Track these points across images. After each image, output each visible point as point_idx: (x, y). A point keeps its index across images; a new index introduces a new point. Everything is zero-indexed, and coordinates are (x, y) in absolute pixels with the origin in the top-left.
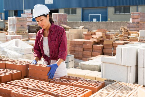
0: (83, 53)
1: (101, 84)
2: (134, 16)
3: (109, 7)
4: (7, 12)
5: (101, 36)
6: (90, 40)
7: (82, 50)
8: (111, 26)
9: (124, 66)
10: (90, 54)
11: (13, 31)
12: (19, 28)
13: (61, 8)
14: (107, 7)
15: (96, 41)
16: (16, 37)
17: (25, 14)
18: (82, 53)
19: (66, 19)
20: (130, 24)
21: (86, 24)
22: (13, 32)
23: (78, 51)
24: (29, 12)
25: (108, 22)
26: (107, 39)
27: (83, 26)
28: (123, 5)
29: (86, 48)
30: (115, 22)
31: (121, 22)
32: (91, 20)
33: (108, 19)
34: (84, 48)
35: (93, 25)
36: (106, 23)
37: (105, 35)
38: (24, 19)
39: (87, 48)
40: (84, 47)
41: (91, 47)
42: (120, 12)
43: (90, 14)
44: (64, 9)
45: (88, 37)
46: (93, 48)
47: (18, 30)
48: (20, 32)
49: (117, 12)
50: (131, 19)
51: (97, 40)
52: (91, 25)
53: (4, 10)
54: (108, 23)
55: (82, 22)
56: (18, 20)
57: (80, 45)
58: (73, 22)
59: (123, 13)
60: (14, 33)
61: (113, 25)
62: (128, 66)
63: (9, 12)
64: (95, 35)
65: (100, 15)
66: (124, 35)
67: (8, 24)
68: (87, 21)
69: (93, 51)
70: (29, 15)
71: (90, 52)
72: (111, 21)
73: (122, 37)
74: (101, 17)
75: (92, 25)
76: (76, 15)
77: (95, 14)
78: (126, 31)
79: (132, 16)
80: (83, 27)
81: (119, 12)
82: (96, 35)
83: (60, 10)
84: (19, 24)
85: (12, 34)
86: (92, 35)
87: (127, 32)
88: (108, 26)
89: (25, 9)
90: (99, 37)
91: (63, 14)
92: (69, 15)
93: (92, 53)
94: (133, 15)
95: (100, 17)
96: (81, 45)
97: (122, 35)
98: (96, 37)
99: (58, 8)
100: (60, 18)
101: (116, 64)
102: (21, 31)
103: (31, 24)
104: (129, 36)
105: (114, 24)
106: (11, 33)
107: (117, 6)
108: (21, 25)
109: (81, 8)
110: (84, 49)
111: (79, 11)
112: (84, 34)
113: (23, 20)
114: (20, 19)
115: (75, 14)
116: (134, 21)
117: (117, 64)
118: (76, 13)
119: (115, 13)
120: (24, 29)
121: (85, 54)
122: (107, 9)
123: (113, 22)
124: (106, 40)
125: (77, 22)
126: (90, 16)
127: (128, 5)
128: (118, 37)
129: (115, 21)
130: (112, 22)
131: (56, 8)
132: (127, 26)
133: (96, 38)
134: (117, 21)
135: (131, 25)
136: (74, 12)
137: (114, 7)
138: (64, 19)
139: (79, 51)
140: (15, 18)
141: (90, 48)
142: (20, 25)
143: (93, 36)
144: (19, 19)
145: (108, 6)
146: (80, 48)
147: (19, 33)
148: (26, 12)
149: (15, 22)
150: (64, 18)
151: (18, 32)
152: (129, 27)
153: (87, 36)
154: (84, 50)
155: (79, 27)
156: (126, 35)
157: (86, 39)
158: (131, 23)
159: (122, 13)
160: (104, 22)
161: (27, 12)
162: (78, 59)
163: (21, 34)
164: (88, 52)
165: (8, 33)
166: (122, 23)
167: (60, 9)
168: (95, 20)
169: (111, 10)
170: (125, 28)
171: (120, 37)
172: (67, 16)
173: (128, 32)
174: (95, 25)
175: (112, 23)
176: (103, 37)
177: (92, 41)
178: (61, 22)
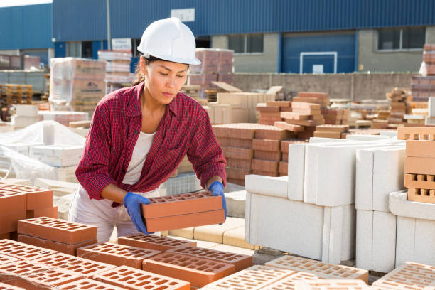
0: (253, 165)
1: (232, 263)
2: (433, 57)
3: (361, 29)
4: (61, 46)
5: (308, 113)
6: (273, 125)
7: (248, 157)
8: (365, 86)
9: (311, 204)
10: (274, 170)
11: (65, 98)
12: (83, 91)
13: (219, 34)
14: (354, 30)
15: (292, 130)
16: (70, 118)
17: (112, 50)
18: (248, 165)
19: (229, 65)
20: (421, 81)
21: (289, 80)
22: (64, 104)
23: (237, 159)
24: (125, 46)
25: (355, 75)
26: (326, 123)
27: (279, 85)
28: (404, 26)
29: (261, 151)
30: (378, 76)
31: (394, 75)
32: (308, 69)
33: (358, 67)
34: (254, 151)
35: (310, 84)
36: (350, 79)
37: (320, 112)
38: (97, 66)
39: (265, 151)
40: (254, 147)
41: (276, 149)
42: (396, 46)
43: (304, 51)
44: (227, 35)
45: (269, 117)
46: (283, 150)
47: (78, 98)
48: (86, 102)
49: (385, 44)
50: (423, 64)
51: (293, 126)
52: (304, 83)
53: (54, 40)
54: (355, 78)
55: (276, 73)
56: (79, 67)
57: (244, 140)
58: (250, 74)
59: (404, 47)
60: (68, 104)
61: (371, 83)
62: (323, 207)
63: (67, 45)
64: (291, 110)
65: (333, 55)
66: (392, 114)
67: (51, 79)
68: (293, 72)
69: (281, 160)
70: (119, 54)
71: (274, 164)
72: (365, 73)
73: (385, 119)
74: (338, 59)
75: (307, 83)
76: (264, 53)
77: (319, 51)
78: (400, 101)
79: (428, 57)
80: (278, 88)
81: (390, 44)
82: (293, 110)
83: (215, 40)
84: (83, 80)
85: (62, 110)
86: (281, 109)
87: (403, 104)
88: (355, 86)
89: (113, 36)
90: (301, 116)
91: (219, 53)
92: (242, 54)
93: (278, 165)
94: (429, 53)
95: (333, 59)
96: (246, 139)
97: (388, 114)
98: (291, 118)
99: (208, 34)
100: (212, 63)
101: (287, 199)
102: (88, 99)
103: (125, 81)
104: (406, 117)
105: (374, 81)
106: (59, 105)
107: (387, 26)
108: (88, 82)
109: (277, 33)
110: (256, 154)
111: (272, 43)
112: (259, 109)
113: (95, 68)
114: (86, 66)
115: (258, 51)
116: (431, 73)
117: (290, 198)
118: (261, 50)
119: (380, 47)
120: (97, 95)
121: (256, 169)
122: (354, 37)
123: (371, 75)
124: (322, 126)
125: (263, 74)
126: (304, 56)
127: (419, 23)
128: (375, 118)
129: (376, 72)
130: (367, 75)
131: (203, 35)
132: (411, 88)
133: (292, 121)
134: (384, 73)
135: (424, 84)
136: (256, 45)
137: (377, 29)
138: (223, 66)
139: (239, 160)
140: (72, 61)
141: (272, 152)
142: (86, 83)
143: (284, 114)
144: (83, 66)
145: (359, 27)
146: (243, 149)
147: (82, 104)
148: (117, 47)
149: (71, 75)
150: (225, 62)
151: (80, 102)
152: (418, 90)
153: (267, 114)
154: (254, 157)
155: (268, 88)
156: (399, 111)
157: (263, 122)
158: (423, 78)
159: (401, 50)
160: (343, 74)
161: (119, 44)
162: (238, 184)
163: (87, 108)
164: (267, 162)
165: (51, 106)
166: (398, 77)
167: (216, 35)
168: (318, 69)
169: (367, 39)
170: (405, 91)
171: (379, 118)
172: (231, 56)
173: (406, 105)
174: (316, 83)
175: (369, 77)
176: (315, 118)
177: (280, 130)
178: (214, 73)
